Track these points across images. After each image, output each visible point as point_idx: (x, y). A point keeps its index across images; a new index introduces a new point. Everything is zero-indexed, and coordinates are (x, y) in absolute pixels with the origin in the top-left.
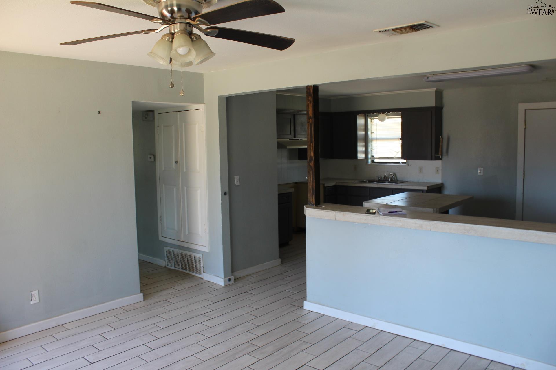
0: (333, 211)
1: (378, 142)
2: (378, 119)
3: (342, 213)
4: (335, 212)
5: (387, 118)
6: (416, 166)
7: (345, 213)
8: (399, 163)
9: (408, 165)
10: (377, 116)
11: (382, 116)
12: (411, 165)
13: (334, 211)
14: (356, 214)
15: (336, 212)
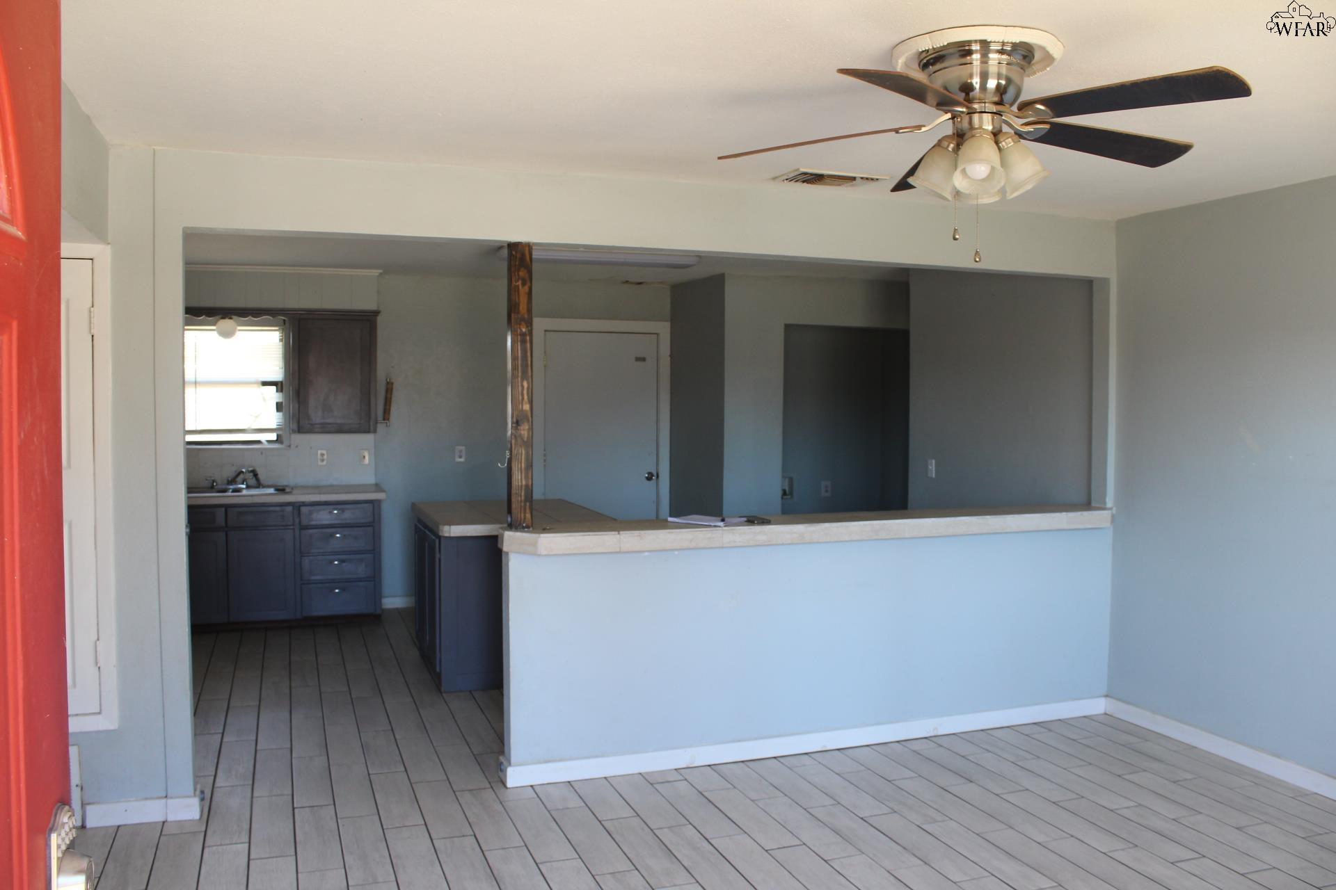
0: (613, 533)
1: (200, 389)
2: (215, 332)
3: (636, 533)
4: (619, 534)
5: (240, 330)
6: (311, 448)
7: (643, 532)
8: (259, 442)
9: (290, 446)
10: (214, 325)
11: (226, 323)
12: (297, 447)
13: (617, 533)
14: (669, 533)
15: (621, 532)
